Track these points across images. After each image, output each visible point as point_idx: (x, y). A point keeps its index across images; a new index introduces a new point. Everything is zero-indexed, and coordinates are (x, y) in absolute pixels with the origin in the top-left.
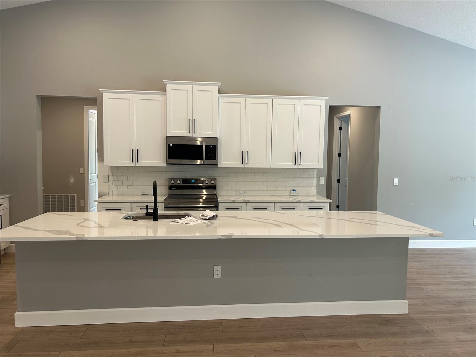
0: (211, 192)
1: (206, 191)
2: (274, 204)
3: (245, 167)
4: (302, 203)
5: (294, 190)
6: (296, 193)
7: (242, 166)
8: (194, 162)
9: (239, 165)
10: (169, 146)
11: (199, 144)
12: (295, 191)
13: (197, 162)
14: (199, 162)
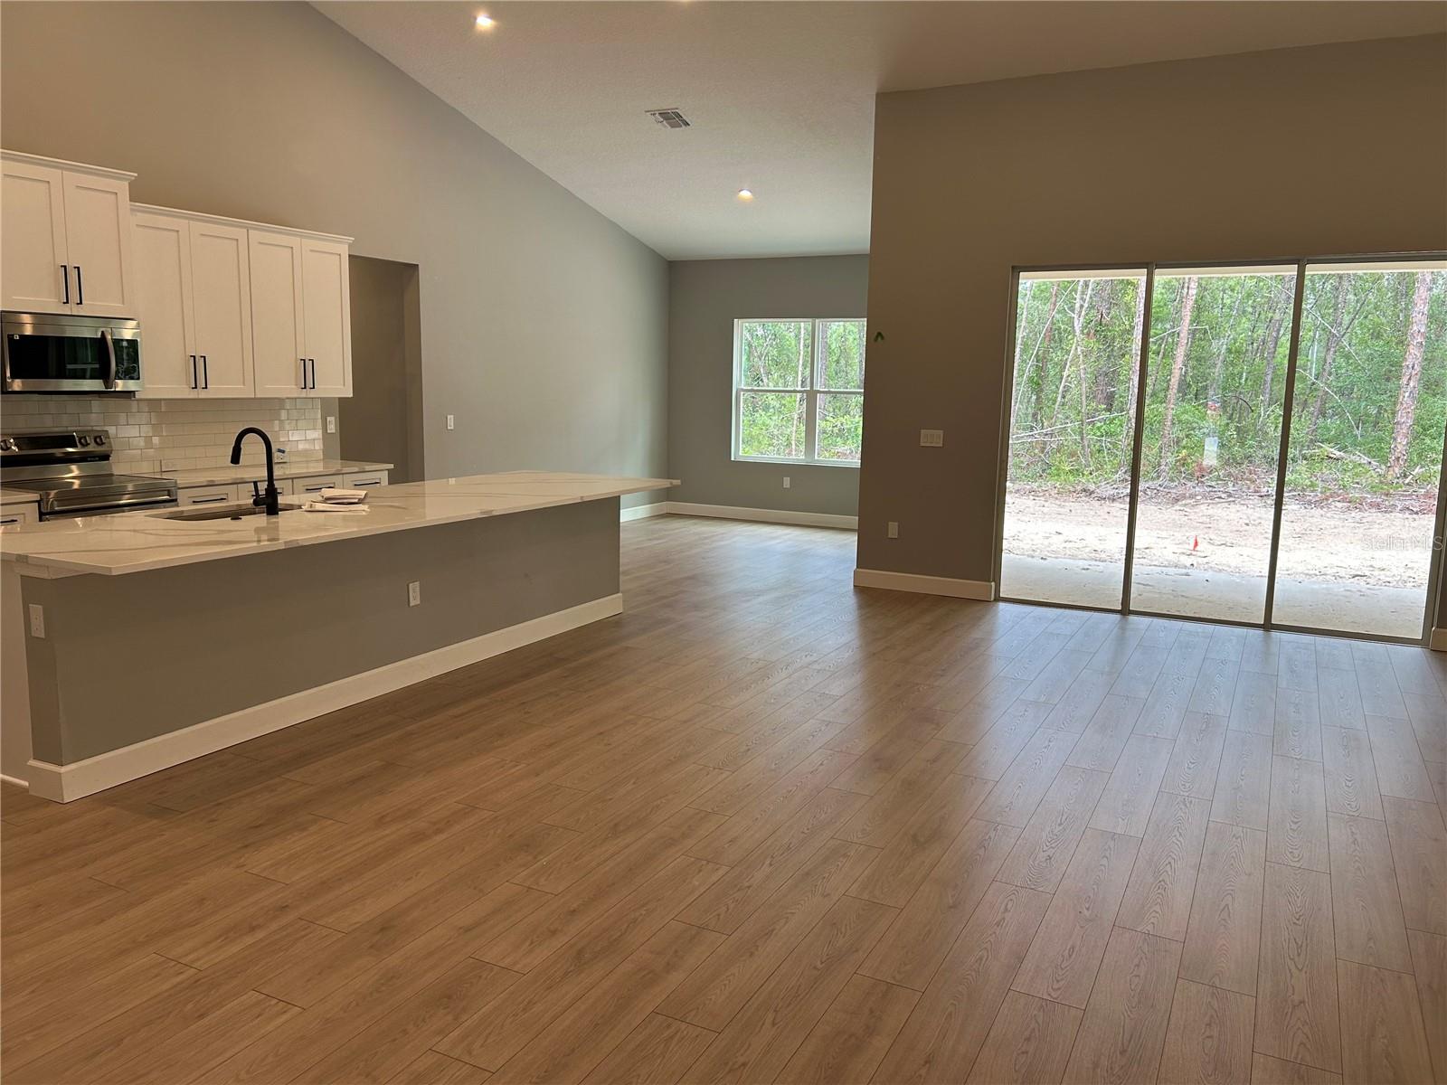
0: (92, 468)
1: (79, 469)
3: (200, 397)
7: (193, 395)
9: (186, 393)
10: (10, 339)
12: (283, 452)
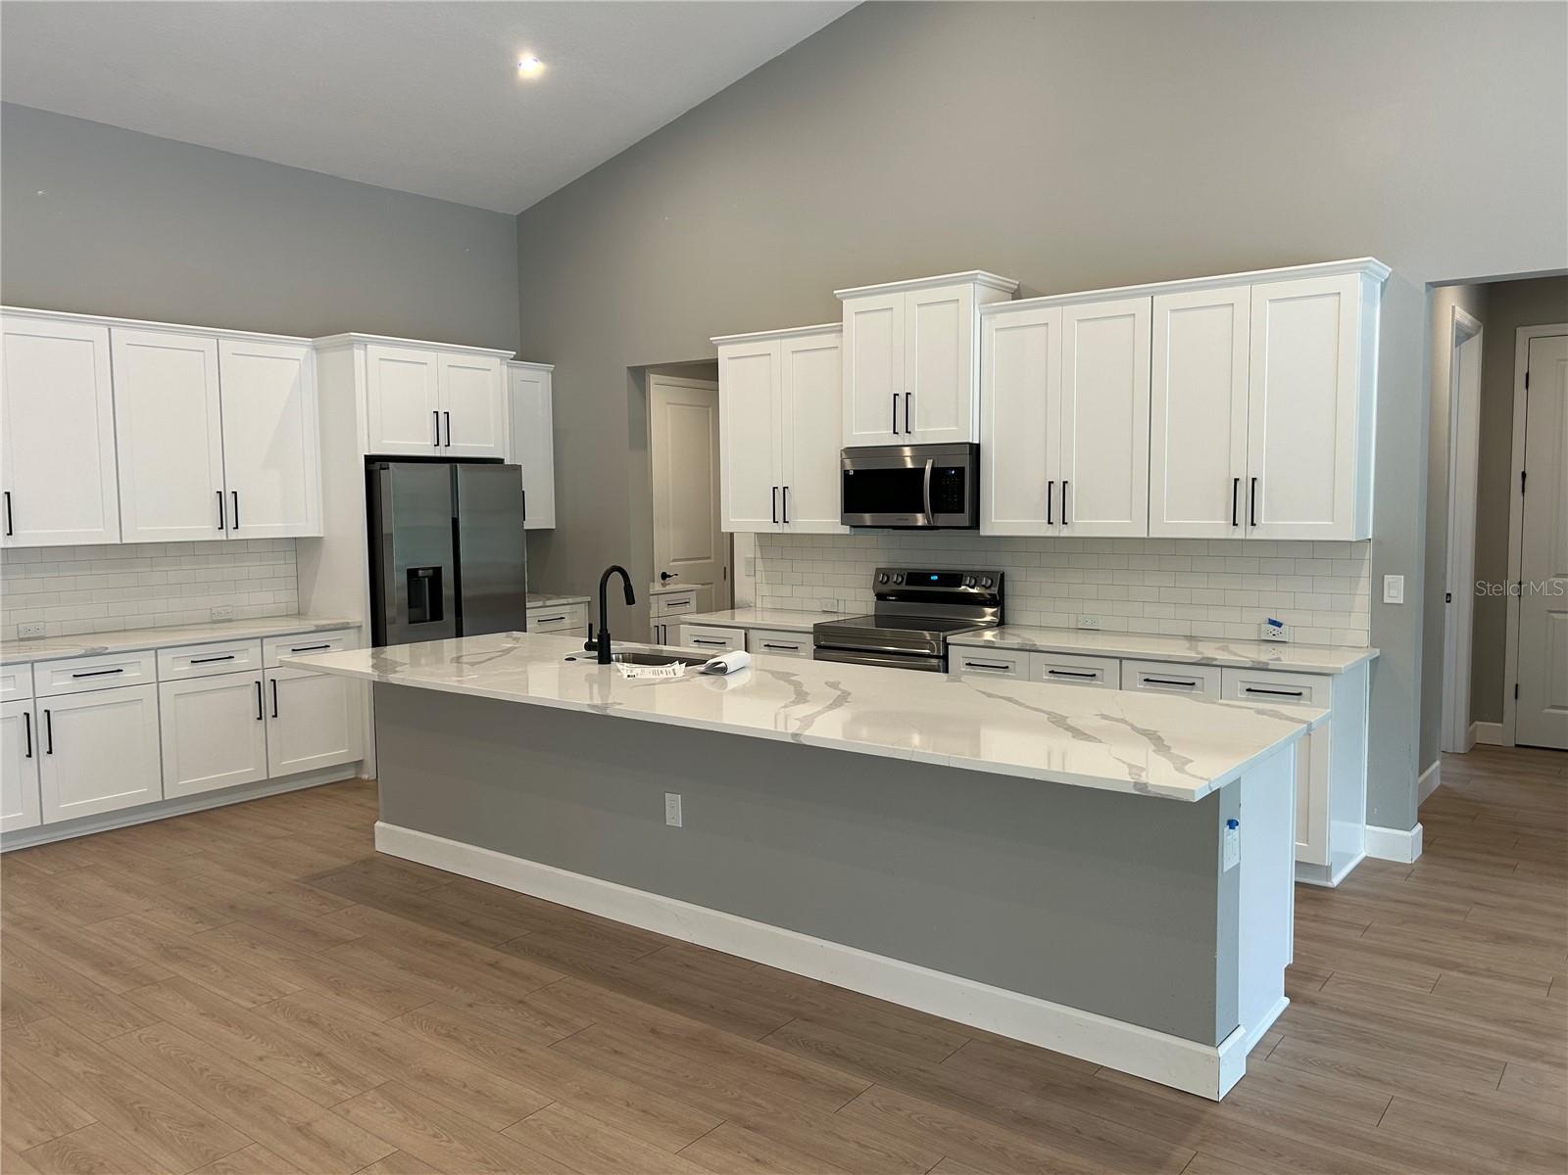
2: (1121, 662)
3: (1062, 535)
4: (1222, 666)
5: (1273, 622)
6: (1284, 634)
7: (1050, 532)
8: (907, 519)
9: (1040, 529)
10: (845, 474)
11: (910, 465)
12: (1279, 625)
13: (916, 520)
14: (920, 519)
